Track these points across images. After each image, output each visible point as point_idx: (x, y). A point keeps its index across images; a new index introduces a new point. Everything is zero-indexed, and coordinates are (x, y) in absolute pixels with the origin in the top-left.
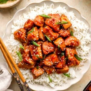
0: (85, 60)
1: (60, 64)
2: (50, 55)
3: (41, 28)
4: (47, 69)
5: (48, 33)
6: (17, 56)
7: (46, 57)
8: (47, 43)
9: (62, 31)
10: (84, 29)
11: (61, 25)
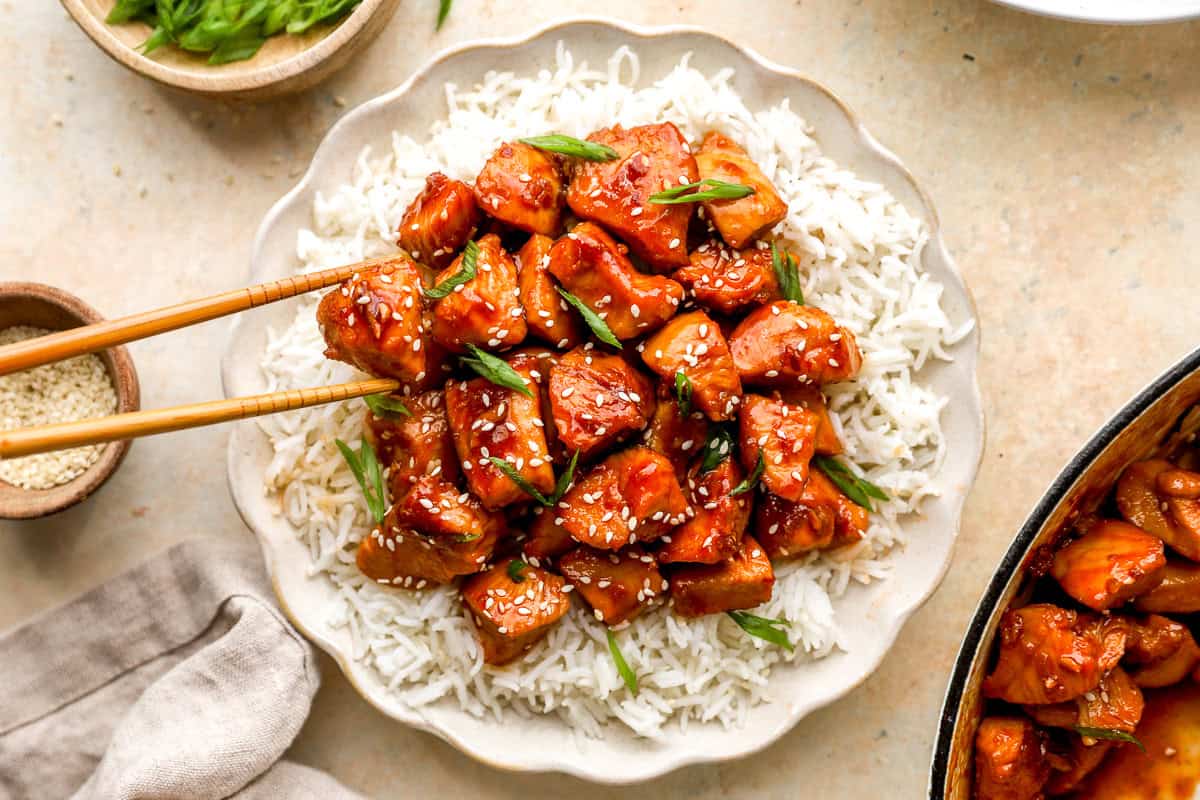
0: (905, 498)
1: (698, 528)
2: (613, 459)
3: (539, 243)
4: (595, 580)
5: (588, 281)
6: (348, 478)
7: (579, 481)
8: (589, 360)
9: (709, 263)
10: (887, 239)
11: (701, 212)
